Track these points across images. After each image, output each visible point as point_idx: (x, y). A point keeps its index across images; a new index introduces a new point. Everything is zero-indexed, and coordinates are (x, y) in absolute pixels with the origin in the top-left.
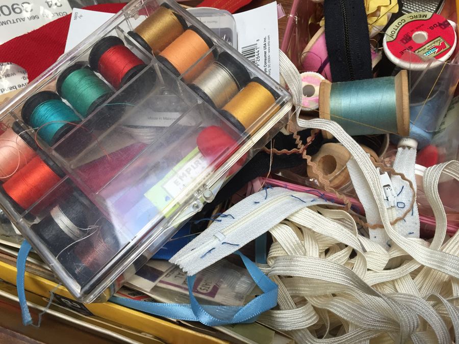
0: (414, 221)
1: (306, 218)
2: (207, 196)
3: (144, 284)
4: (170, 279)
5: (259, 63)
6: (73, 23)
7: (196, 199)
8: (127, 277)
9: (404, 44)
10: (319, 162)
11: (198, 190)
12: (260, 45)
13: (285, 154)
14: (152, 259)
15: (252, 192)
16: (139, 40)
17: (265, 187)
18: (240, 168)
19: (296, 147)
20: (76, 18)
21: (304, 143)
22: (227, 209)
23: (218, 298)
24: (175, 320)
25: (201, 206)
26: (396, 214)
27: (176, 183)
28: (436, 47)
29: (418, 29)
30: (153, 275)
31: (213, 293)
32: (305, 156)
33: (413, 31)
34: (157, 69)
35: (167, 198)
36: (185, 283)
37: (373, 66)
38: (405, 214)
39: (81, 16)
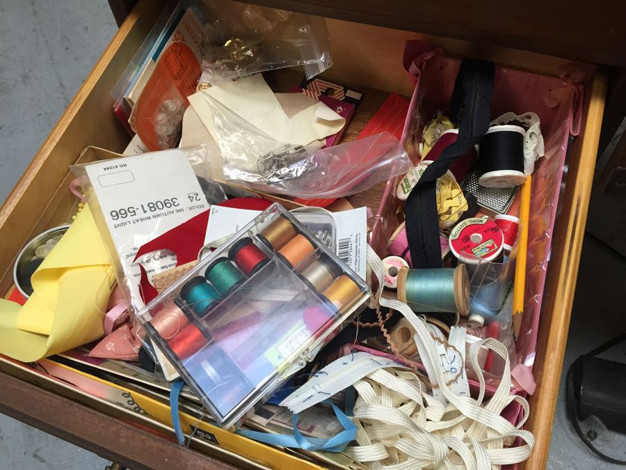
0: (464, 383)
1: (382, 377)
2: (309, 357)
3: (261, 421)
4: (279, 419)
5: (351, 253)
6: (211, 217)
7: (301, 359)
8: (249, 415)
9: (465, 243)
10: (399, 332)
11: (304, 353)
12: (353, 239)
13: (368, 327)
14: (266, 404)
15: (343, 355)
16: (265, 241)
17: (352, 352)
18: (334, 336)
19: (377, 322)
20: (213, 213)
21: (384, 318)
22: (323, 367)
23: (313, 433)
24: (282, 448)
25: (305, 364)
26: (451, 377)
27: (287, 346)
28: (488, 247)
29: (475, 232)
30: (267, 415)
31: (310, 430)
32: (383, 329)
33: (471, 233)
34: (277, 263)
35: (279, 357)
36: (290, 422)
37: (443, 257)
38: (457, 378)
39: (217, 211)
